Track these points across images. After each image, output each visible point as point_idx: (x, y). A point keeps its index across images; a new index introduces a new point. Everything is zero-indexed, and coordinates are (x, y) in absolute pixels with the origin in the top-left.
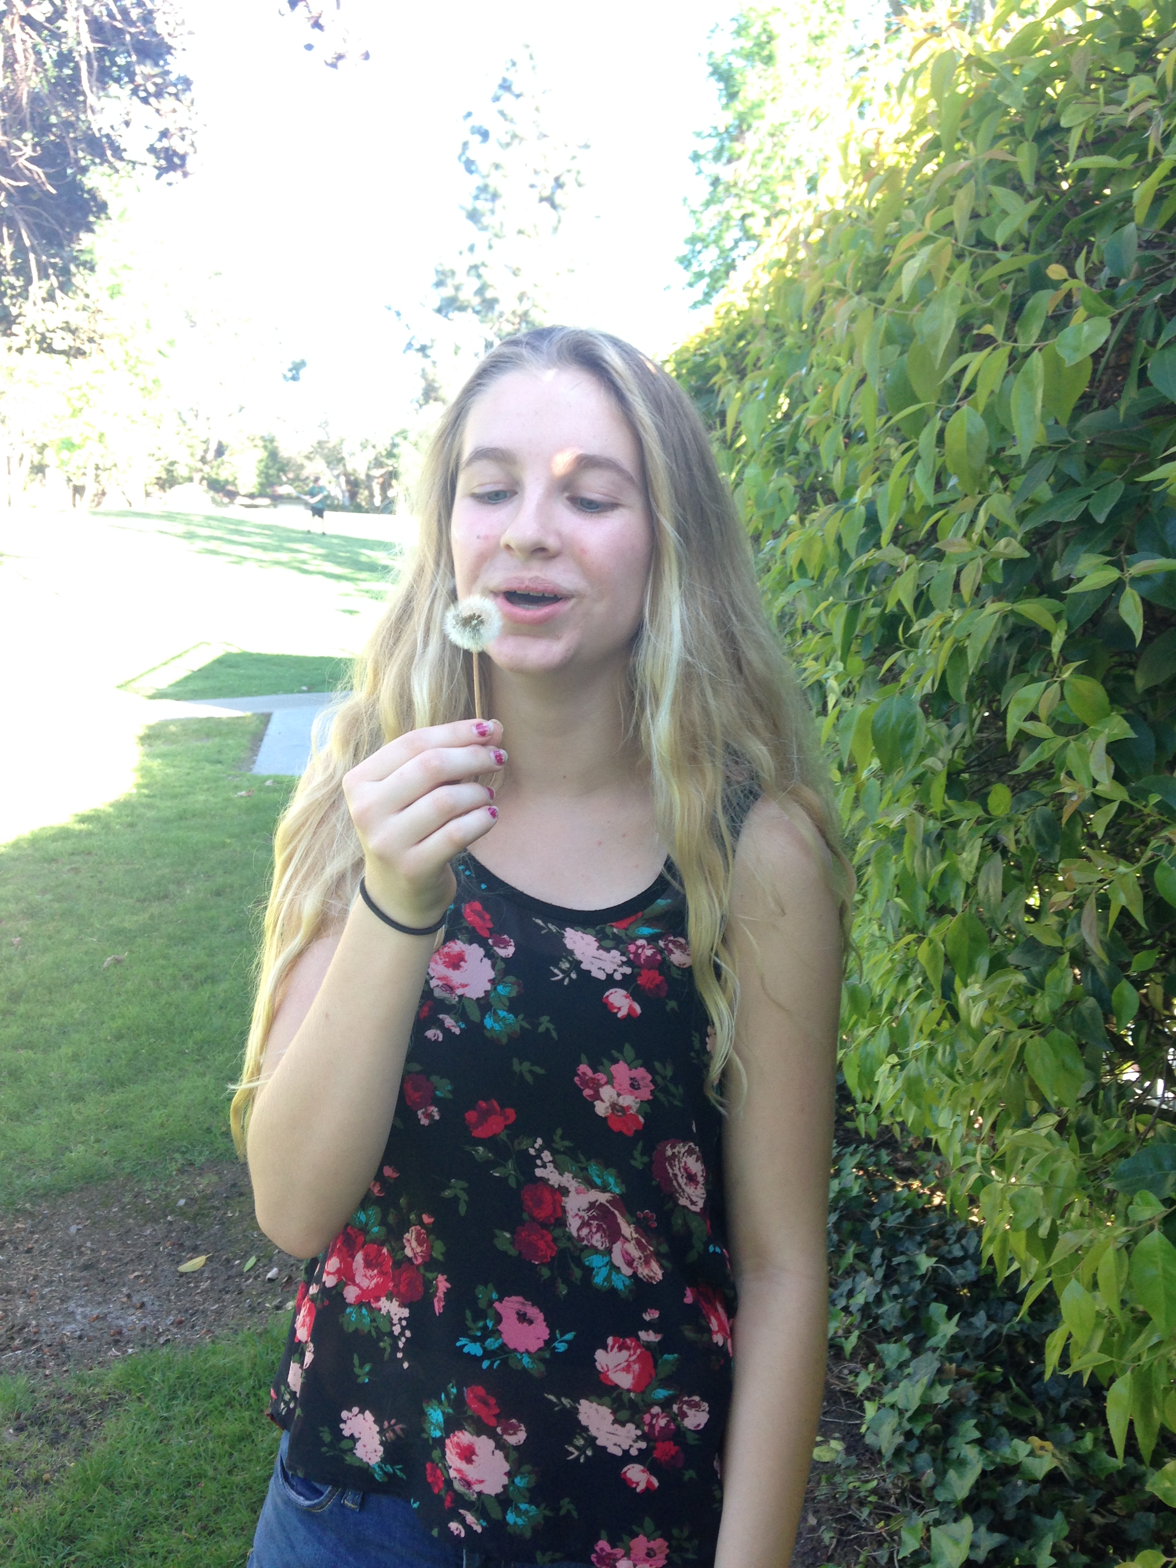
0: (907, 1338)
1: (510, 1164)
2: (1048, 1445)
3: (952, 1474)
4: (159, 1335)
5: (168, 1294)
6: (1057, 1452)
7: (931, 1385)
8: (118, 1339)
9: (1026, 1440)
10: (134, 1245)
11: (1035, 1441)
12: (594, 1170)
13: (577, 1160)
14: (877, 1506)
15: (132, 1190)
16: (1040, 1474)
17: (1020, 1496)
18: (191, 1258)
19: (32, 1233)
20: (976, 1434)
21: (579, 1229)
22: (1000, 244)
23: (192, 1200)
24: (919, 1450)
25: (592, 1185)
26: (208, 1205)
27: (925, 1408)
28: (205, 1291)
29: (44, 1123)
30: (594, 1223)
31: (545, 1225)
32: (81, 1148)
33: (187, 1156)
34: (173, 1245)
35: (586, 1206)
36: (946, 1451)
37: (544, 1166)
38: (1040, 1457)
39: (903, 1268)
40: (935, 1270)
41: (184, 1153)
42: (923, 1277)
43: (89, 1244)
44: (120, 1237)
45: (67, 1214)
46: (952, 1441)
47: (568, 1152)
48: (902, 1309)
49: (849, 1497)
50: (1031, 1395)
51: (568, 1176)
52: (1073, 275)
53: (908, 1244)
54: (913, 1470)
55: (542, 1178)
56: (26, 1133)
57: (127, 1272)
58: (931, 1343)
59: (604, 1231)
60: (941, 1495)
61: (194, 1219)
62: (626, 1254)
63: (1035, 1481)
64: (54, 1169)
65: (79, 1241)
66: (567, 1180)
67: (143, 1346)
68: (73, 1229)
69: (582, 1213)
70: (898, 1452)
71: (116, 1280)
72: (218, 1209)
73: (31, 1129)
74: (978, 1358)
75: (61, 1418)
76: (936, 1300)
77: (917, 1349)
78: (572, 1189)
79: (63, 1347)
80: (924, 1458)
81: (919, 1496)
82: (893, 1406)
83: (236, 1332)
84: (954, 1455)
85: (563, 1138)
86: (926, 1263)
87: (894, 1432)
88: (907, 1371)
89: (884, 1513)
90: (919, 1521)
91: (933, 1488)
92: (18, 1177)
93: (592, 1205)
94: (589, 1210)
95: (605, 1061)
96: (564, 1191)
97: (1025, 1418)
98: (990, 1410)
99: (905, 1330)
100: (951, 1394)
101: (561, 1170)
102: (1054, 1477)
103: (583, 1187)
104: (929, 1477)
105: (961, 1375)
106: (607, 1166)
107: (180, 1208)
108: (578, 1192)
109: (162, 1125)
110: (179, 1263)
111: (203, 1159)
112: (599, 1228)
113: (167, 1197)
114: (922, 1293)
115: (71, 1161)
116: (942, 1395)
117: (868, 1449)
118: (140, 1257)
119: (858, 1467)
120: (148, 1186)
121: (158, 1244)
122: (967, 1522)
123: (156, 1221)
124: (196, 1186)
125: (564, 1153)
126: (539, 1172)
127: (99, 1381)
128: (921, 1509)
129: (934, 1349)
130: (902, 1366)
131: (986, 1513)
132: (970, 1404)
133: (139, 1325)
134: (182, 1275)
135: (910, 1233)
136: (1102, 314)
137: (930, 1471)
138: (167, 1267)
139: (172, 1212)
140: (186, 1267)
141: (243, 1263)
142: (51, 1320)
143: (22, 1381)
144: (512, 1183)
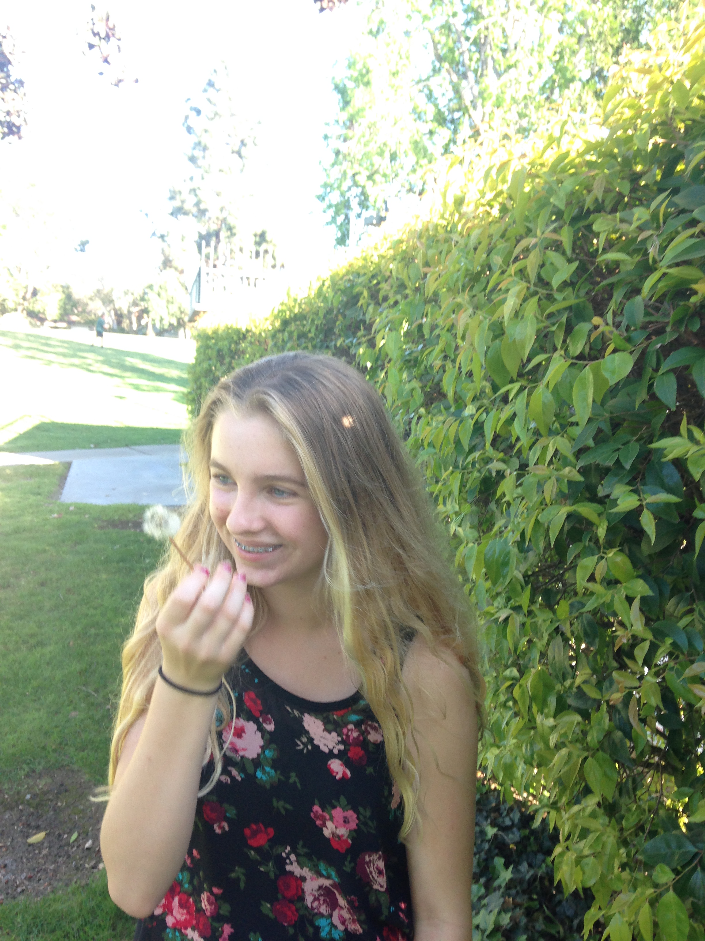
0: (482, 880)
1: (271, 864)
4: (17, 886)
5: (22, 858)
12: (322, 866)
13: (311, 859)
18: (35, 834)
21: (312, 903)
23: (35, 796)
25: (321, 876)
26: (45, 798)
27: (497, 928)
28: (46, 856)
30: (322, 898)
31: (291, 901)
33: (31, 765)
34: (23, 825)
35: (317, 887)
37: (291, 864)
40: (496, 835)
41: (28, 764)
42: (489, 840)
47: (306, 855)
48: (479, 861)
50: (555, 914)
51: (306, 869)
55: (290, 872)
58: (496, 884)
59: (328, 903)
61: (37, 807)
62: (341, 917)
66: (306, 872)
67: (7, 894)
69: (314, 893)
72: (52, 801)
74: (524, 893)
76: (498, 855)
77: (488, 888)
78: (308, 877)
83: (67, 885)
85: (303, 846)
86: (490, 831)
88: (484, 903)
93: (320, 887)
94: (318, 890)
95: (329, 808)
96: (303, 879)
98: (534, 928)
99: (481, 874)
100: (511, 919)
101: (301, 866)
103: (315, 876)
105: (516, 905)
106: (330, 865)
107: (28, 801)
108: (312, 879)
109: (14, 746)
110: (28, 836)
111: (41, 767)
112: (324, 901)
113: (18, 793)
114: (489, 851)
116: (506, 920)
120: (6, 786)
121: (13, 825)
123: (12, 809)
124: (38, 786)
125: (303, 855)
126: (288, 868)
129: (499, 888)
130: (481, 899)
132: (522, 925)
133: (4, 880)
134: (30, 845)
138: (20, 839)
139: (22, 803)
140: (33, 839)
141: (69, 837)
144: (272, 875)
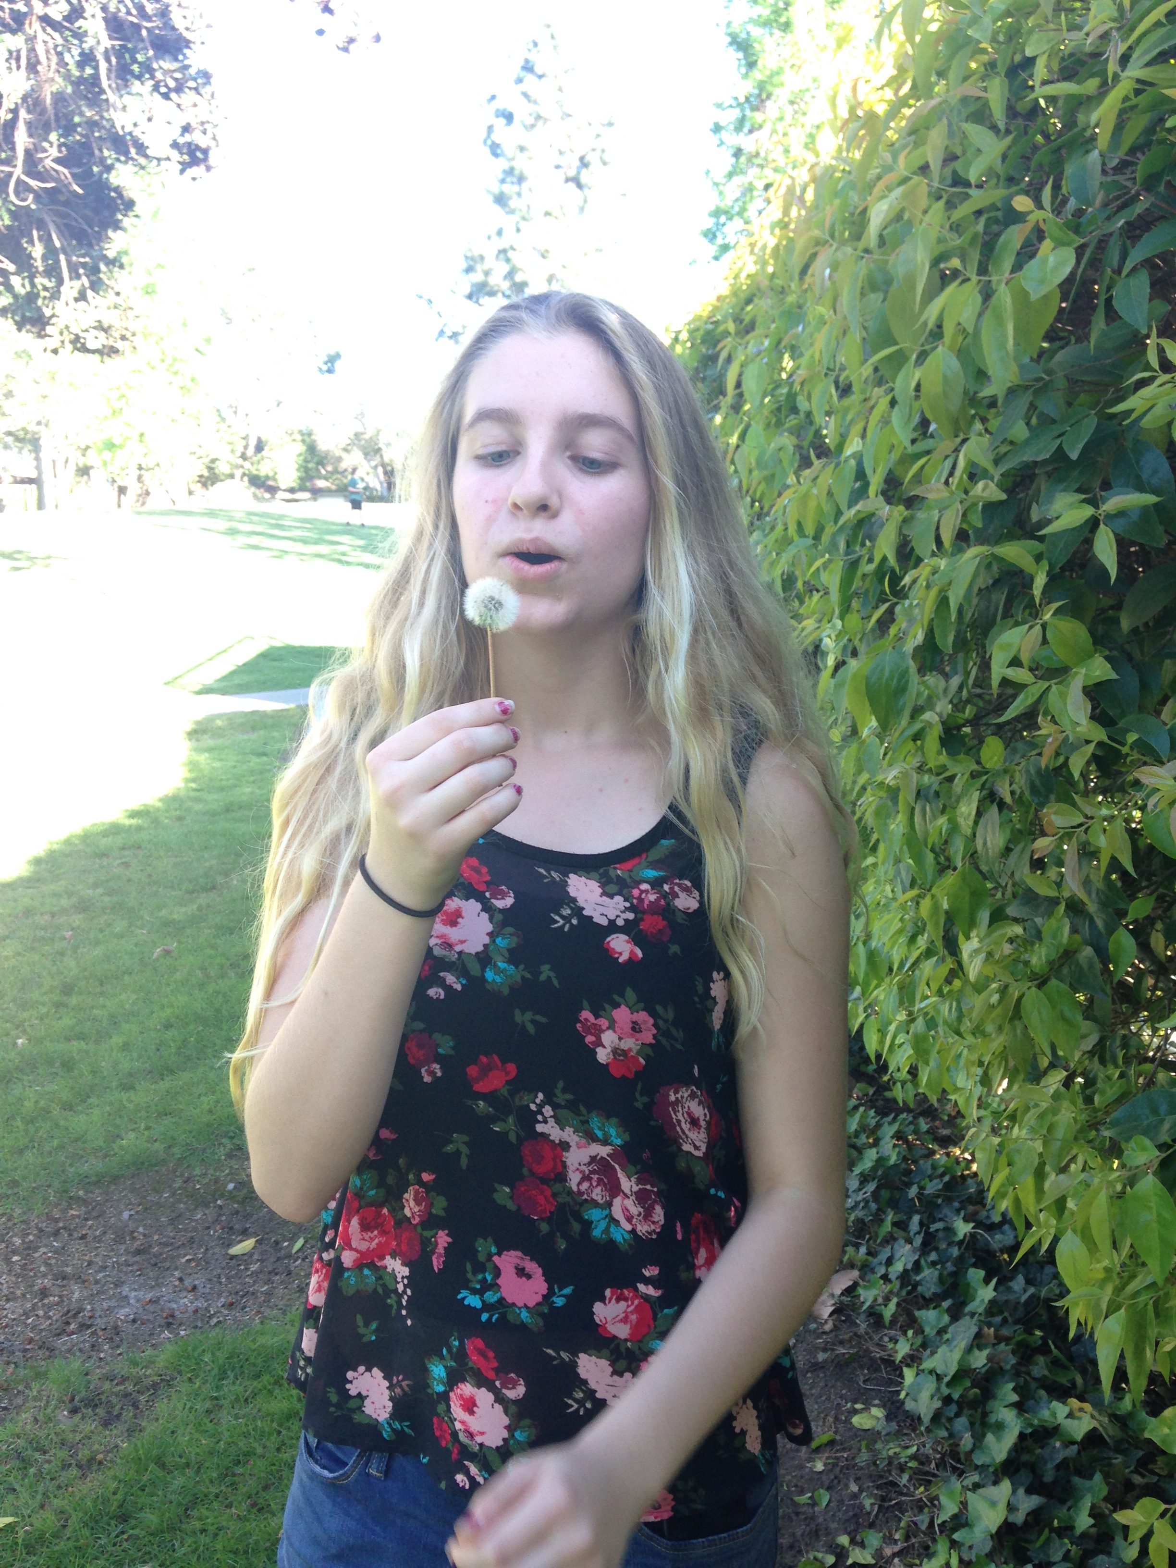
0: (946, 1304)
1: (511, 1120)
2: (1087, 1406)
3: (990, 1438)
4: (210, 1317)
5: (219, 1277)
6: (1096, 1414)
7: (969, 1350)
8: (170, 1322)
9: (1064, 1403)
10: (185, 1230)
11: (1074, 1402)
12: (595, 1123)
13: (578, 1114)
14: (916, 1472)
15: (182, 1175)
16: (1079, 1435)
17: (1060, 1457)
18: (241, 1241)
19: (86, 1219)
20: (1015, 1398)
21: (579, 1184)
22: (973, 181)
23: (241, 1186)
24: (958, 1415)
25: (593, 1139)
27: (963, 1373)
28: (255, 1274)
29: (96, 1111)
30: (595, 1177)
31: (544, 1181)
32: (132, 1135)
33: (236, 1142)
34: (223, 1228)
35: (587, 1160)
36: (985, 1415)
37: (545, 1122)
38: (1079, 1418)
39: (941, 1235)
40: (973, 1235)
41: (232, 1138)
42: (960, 1243)
43: (141, 1229)
44: (172, 1222)
45: (119, 1200)
46: (991, 1405)
47: (569, 1106)
48: (941, 1276)
49: (890, 1463)
50: (1071, 1358)
51: (569, 1130)
52: (1040, 206)
53: (946, 1211)
54: (951, 1435)
55: (542, 1134)
56: (79, 1122)
57: (179, 1256)
58: (968, 1309)
59: (605, 1185)
60: (979, 1459)
61: (242, 1202)
62: (625, 1210)
63: (1073, 1443)
64: (105, 1157)
65: (131, 1226)
66: (569, 1135)
67: (196, 1327)
68: (126, 1215)
69: (583, 1168)
70: (937, 1417)
71: (168, 1264)
73: (82, 1118)
74: (1017, 1322)
75: (114, 1399)
76: (975, 1265)
77: (956, 1314)
78: (573, 1144)
79: (117, 1330)
80: (962, 1422)
81: (959, 1461)
82: (931, 1372)
83: (284, 1313)
84: (992, 1419)
85: (564, 1091)
86: (963, 1228)
87: (932, 1397)
88: (946, 1337)
89: (924, 1478)
90: (956, 1485)
91: (972, 1451)
92: (71, 1165)
93: (593, 1159)
94: (589, 1164)
95: (606, 1006)
96: (565, 1146)
97: (1063, 1380)
98: (1029, 1374)
99: (942, 1297)
100: (990, 1359)
101: (561, 1124)
102: (1093, 1438)
103: (584, 1141)
104: (967, 1441)
105: (999, 1339)
106: (608, 1117)
107: (230, 1192)
108: (579, 1146)
109: (210, 1111)
110: (230, 1245)
112: (600, 1181)
113: (216, 1181)
114: (961, 1259)
115: (121, 1148)
116: (980, 1360)
117: (908, 1415)
118: (191, 1241)
119: (898, 1434)
120: (197, 1171)
121: (208, 1228)
122: (1006, 1486)
123: (207, 1206)
125: (565, 1107)
126: (540, 1128)
127: (151, 1363)
128: (961, 1474)
129: (973, 1315)
130: (942, 1331)
131: (1025, 1477)
132: (1008, 1367)
133: (191, 1308)
134: (233, 1257)
135: (949, 1200)
136: (1068, 244)
137: (968, 1435)
138: (217, 1250)
139: (222, 1196)
140: (236, 1250)
141: (291, 1246)
142: (105, 1305)
143: (76, 1364)
144: (513, 1138)
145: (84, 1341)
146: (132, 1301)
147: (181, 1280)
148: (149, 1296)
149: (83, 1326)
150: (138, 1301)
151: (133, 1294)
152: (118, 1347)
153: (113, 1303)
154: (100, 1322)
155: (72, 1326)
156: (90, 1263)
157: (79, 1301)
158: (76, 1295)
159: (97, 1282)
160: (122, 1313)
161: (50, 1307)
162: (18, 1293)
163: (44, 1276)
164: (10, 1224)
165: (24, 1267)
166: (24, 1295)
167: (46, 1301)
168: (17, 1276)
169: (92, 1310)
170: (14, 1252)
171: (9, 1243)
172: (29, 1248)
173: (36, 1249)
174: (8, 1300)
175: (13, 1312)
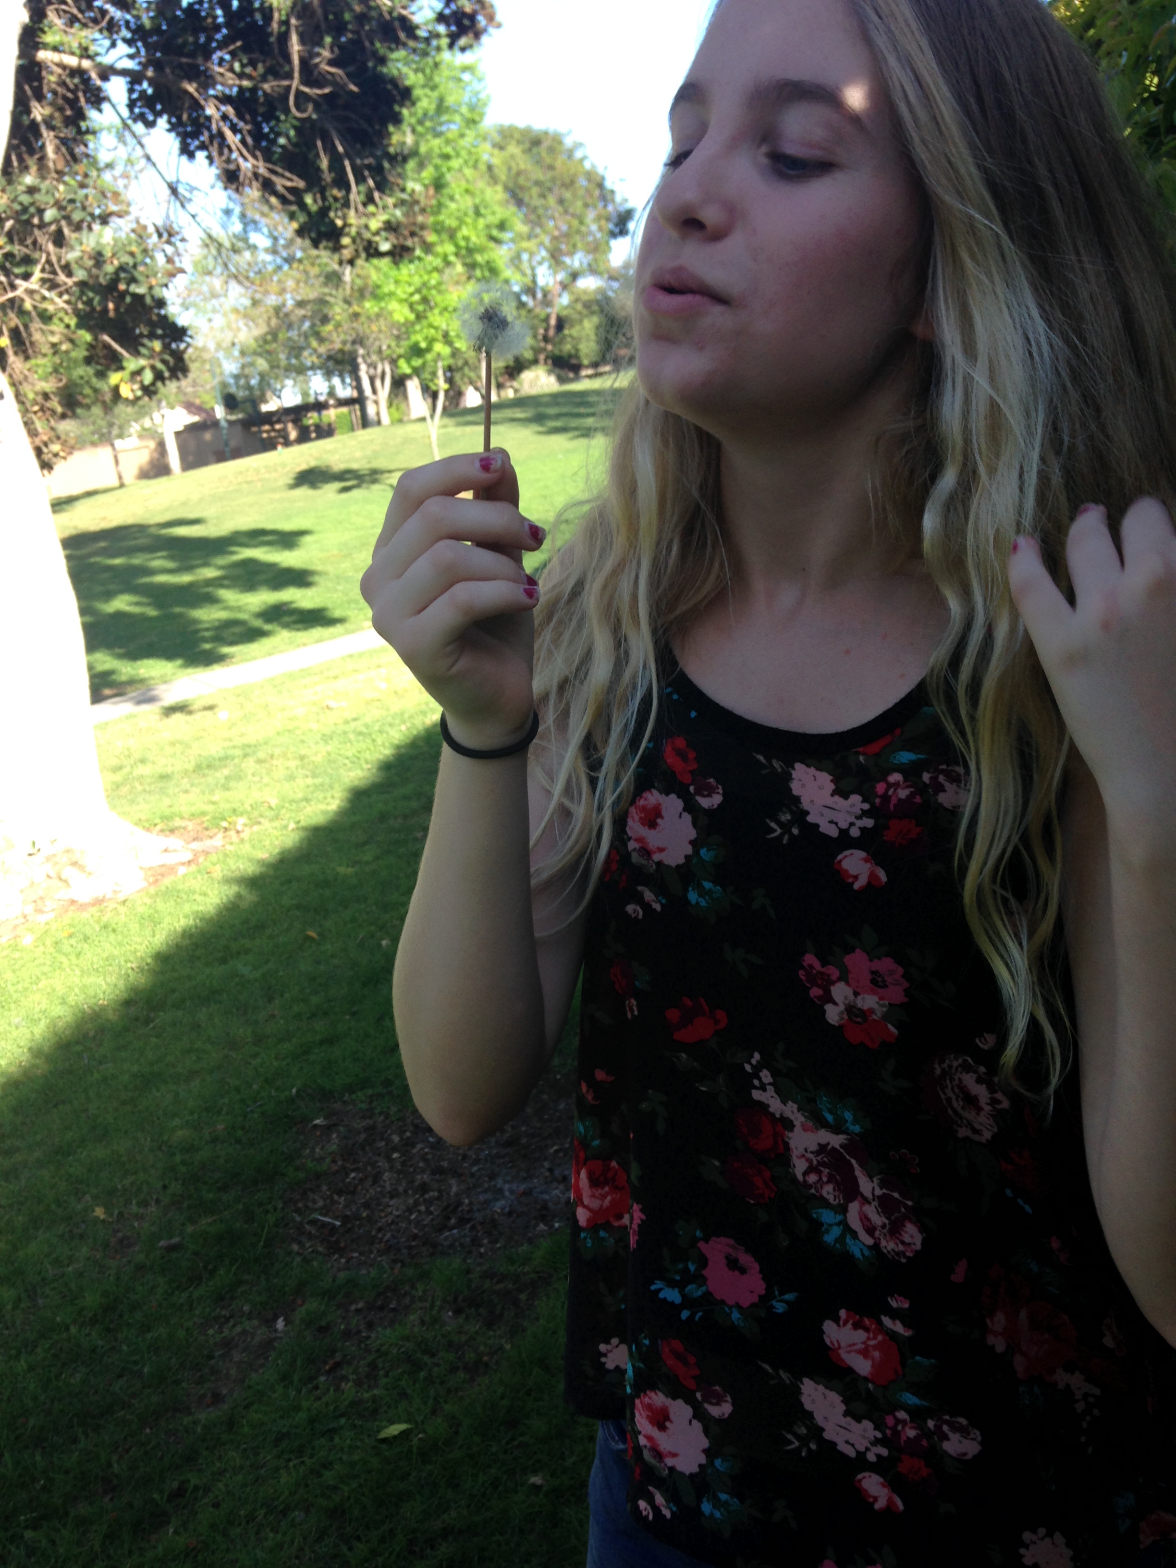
1: (720, 1077)
10: (551, 1120)
12: (825, 1103)
13: (803, 1088)
21: (805, 1174)
25: (822, 1123)
30: (825, 1170)
31: (762, 1160)
35: (815, 1147)
37: (763, 1088)
47: (792, 1076)
51: (792, 1106)
55: (760, 1103)
57: (546, 1147)
59: (838, 1183)
62: (865, 1218)
66: (791, 1111)
69: (810, 1156)
71: (537, 1155)
75: (495, 1299)
78: (795, 1123)
79: (494, 1224)
85: (785, 1054)
93: (822, 1148)
94: (818, 1153)
95: (837, 950)
96: (787, 1124)
101: (783, 1096)
103: (810, 1123)
108: (804, 1128)
112: (831, 1178)
118: (557, 1131)
125: (786, 1076)
126: (756, 1095)
127: (528, 1259)
142: (482, 1198)
143: (457, 1262)
144: (724, 1103)
145: (464, 1236)
146: (507, 1193)
147: (551, 1170)
148: (522, 1188)
149: (462, 1222)
150: (512, 1192)
151: (507, 1186)
152: (496, 1241)
153: (489, 1196)
154: (478, 1216)
155: (453, 1221)
156: (465, 1157)
157: (457, 1194)
158: (454, 1189)
159: (472, 1175)
160: (498, 1206)
161: (429, 1202)
162: (401, 1189)
163: (423, 1171)
164: (388, 1122)
165: (403, 1164)
166: (406, 1191)
167: (427, 1196)
168: (399, 1172)
169: (471, 1203)
170: (394, 1149)
171: (388, 1141)
172: (408, 1144)
173: (413, 1145)
174: (392, 1197)
175: (397, 1209)
